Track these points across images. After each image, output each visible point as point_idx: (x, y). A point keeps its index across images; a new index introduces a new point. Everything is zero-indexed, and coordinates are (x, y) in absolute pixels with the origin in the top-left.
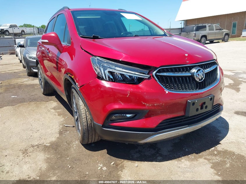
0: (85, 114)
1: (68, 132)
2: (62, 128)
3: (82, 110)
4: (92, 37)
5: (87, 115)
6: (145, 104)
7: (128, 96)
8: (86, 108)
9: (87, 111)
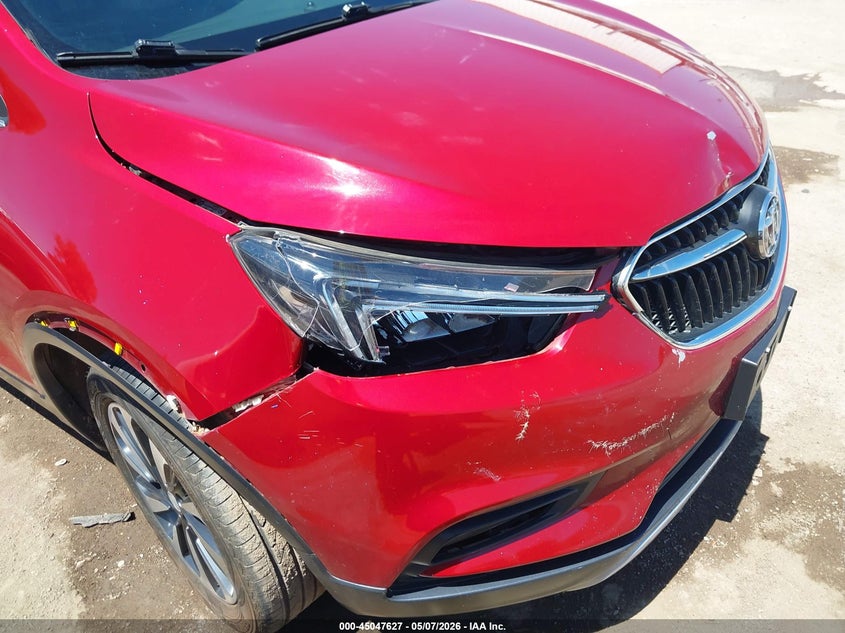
0: (259, 540)
1: (121, 564)
2: (75, 539)
3: (236, 527)
4: (135, 54)
5: (270, 541)
6: (605, 445)
7: (521, 436)
8: (251, 508)
9: (261, 518)
